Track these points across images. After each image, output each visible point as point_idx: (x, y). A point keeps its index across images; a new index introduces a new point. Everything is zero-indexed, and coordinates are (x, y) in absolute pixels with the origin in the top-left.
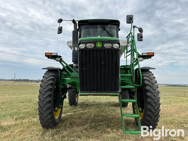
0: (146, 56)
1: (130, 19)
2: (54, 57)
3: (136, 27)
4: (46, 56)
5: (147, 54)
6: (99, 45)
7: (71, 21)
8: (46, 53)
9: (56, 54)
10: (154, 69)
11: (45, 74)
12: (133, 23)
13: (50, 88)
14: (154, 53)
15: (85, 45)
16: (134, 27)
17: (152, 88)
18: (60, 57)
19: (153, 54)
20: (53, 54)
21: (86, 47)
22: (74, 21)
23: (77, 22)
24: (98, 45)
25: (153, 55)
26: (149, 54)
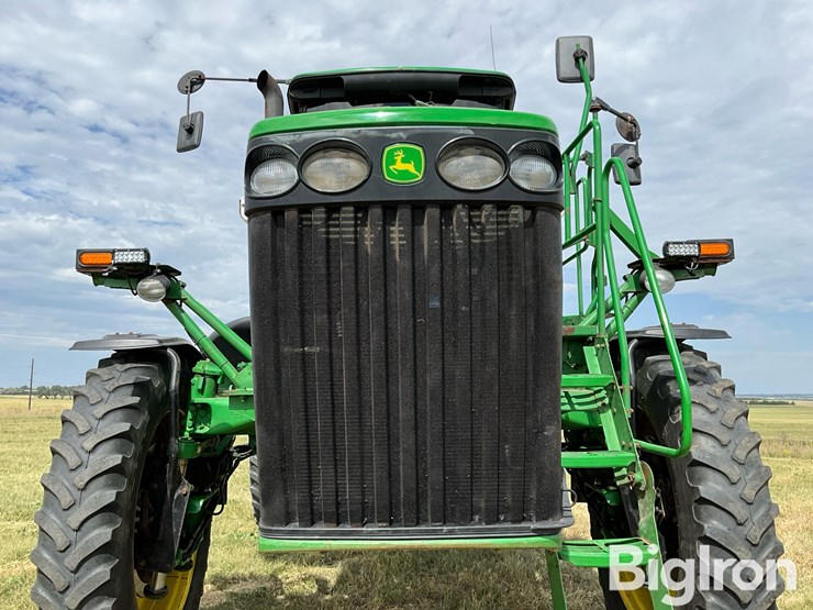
0: (689, 258)
1: (577, 60)
2: (130, 276)
3: (604, 107)
4: (82, 269)
5: (693, 251)
6: (403, 166)
7: (251, 80)
8: (80, 253)
9: (140, 258)
10: (722, 335)
11: (90, 375)
12: (592, 80)
13: (111, 464)
14: (730, 243)
15: (300, 170)
16: (597, 107)
17: (725, 450)
18: (168, 272)
19: (723, 249)
20: (120, 258)
21: (300, 180)
22: (264, 81)
23: (284, 89)
24: (400, 166)
25: (728, 257)
26: (706, 250)
